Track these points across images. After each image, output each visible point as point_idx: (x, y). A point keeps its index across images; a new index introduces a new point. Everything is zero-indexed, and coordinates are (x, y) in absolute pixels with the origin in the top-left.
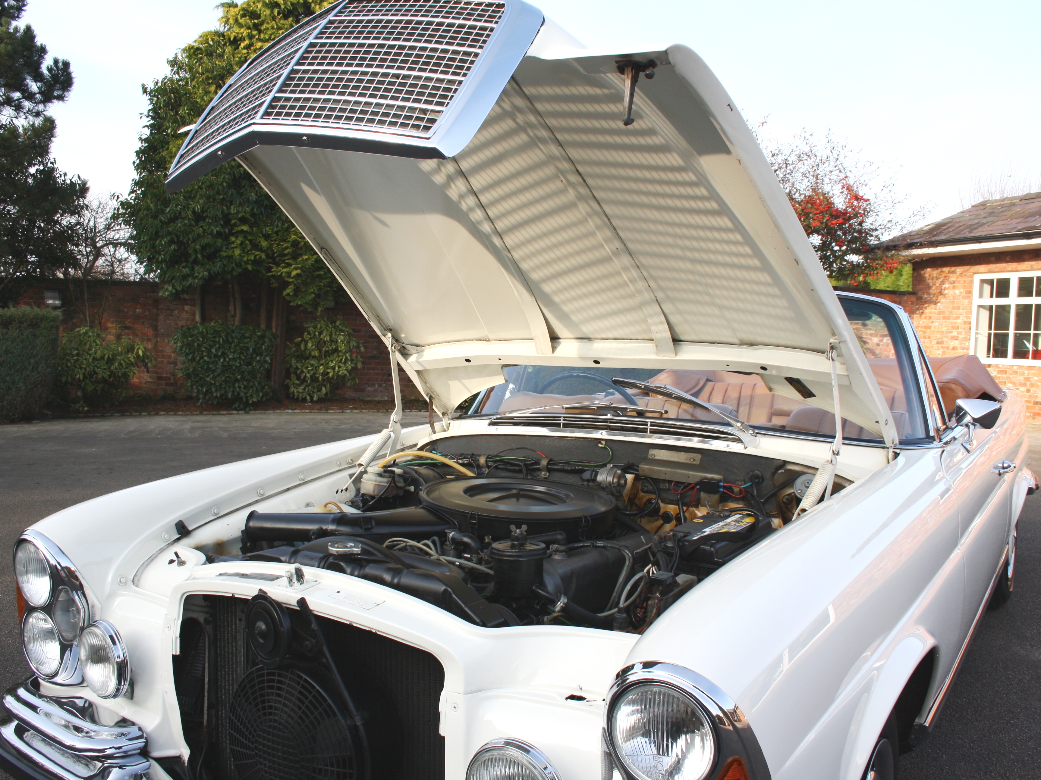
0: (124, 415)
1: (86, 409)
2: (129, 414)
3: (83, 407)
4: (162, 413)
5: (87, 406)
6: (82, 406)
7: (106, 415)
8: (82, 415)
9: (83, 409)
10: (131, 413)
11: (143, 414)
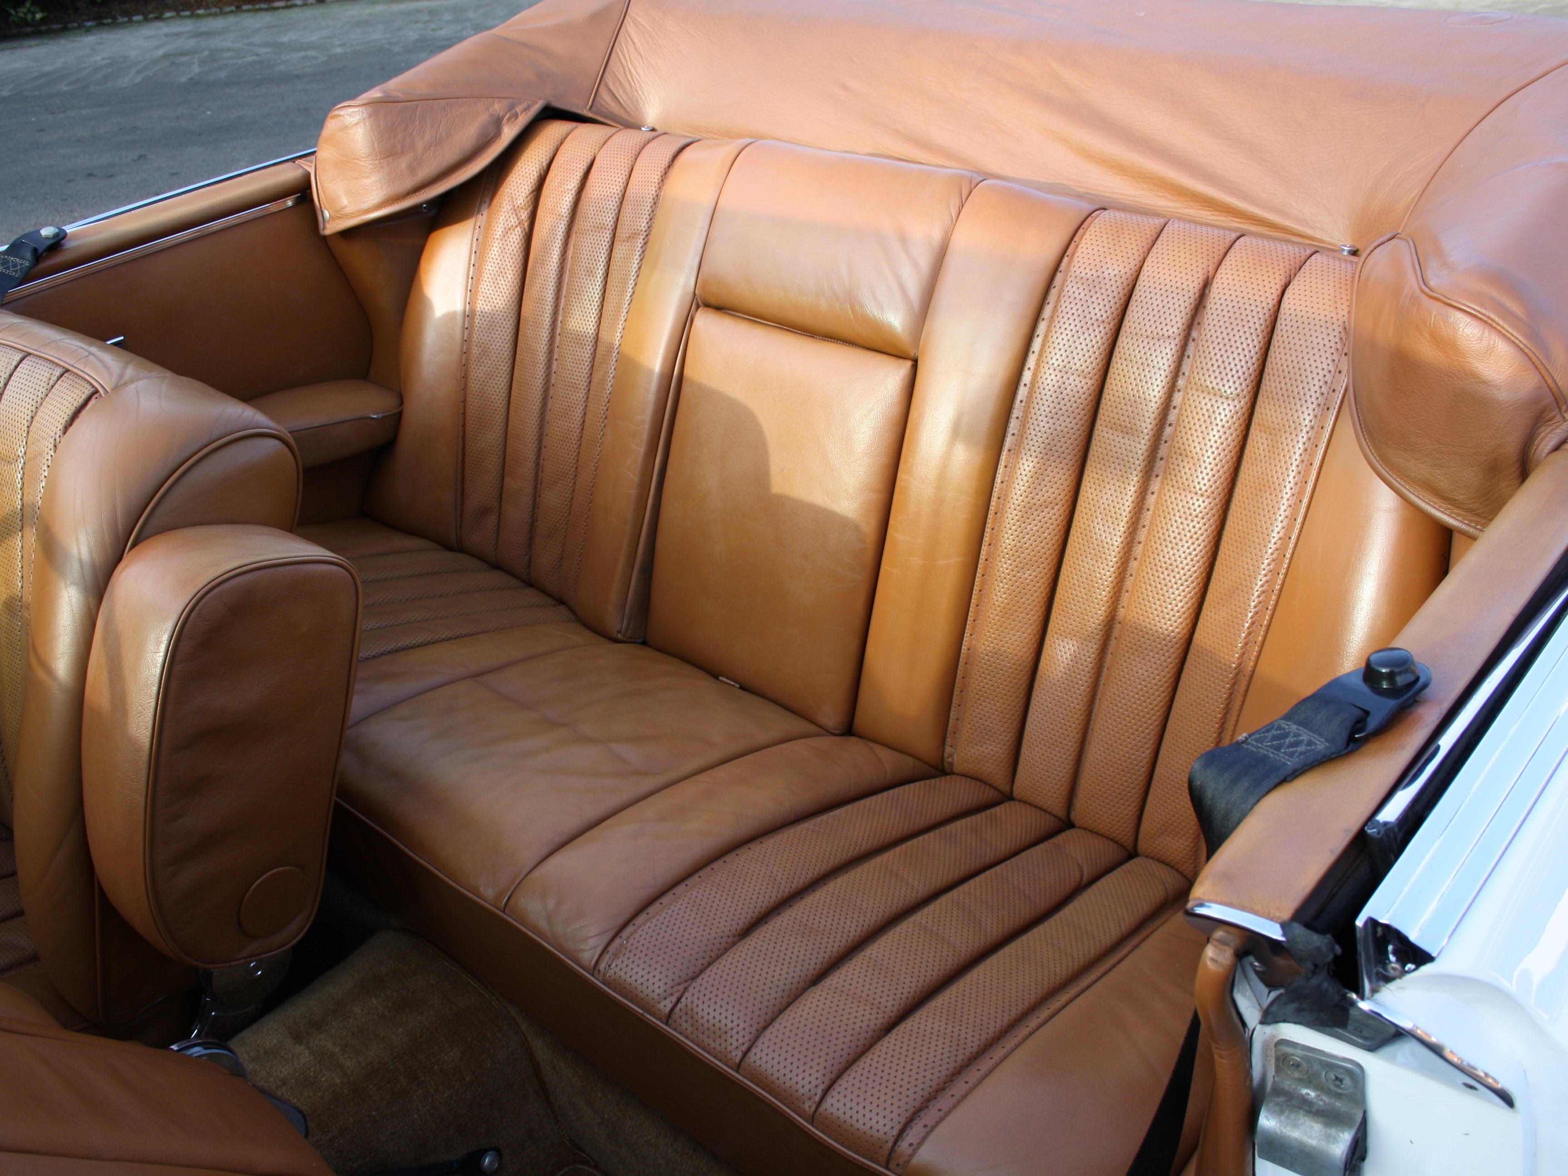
0: (103, 25)
1: (38, 16)
2: (109, 21)
3: (34, 14)
4: (168, 15)
5: (42, 11)
6: (29, 11)
7: (70, 26)
8: (29, 30)
9: (34, 16)
10: (115, 18)
11: (136, 18)
